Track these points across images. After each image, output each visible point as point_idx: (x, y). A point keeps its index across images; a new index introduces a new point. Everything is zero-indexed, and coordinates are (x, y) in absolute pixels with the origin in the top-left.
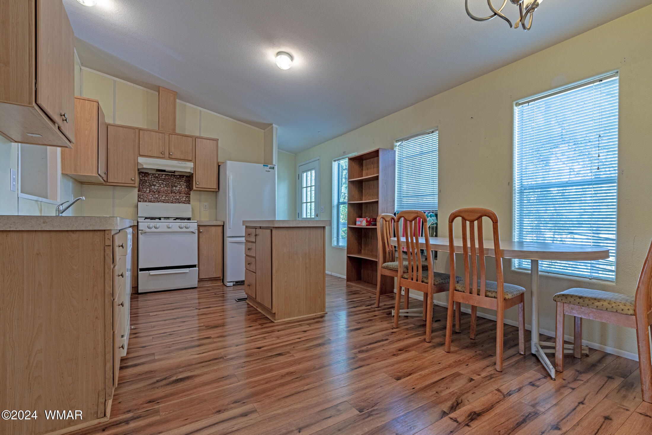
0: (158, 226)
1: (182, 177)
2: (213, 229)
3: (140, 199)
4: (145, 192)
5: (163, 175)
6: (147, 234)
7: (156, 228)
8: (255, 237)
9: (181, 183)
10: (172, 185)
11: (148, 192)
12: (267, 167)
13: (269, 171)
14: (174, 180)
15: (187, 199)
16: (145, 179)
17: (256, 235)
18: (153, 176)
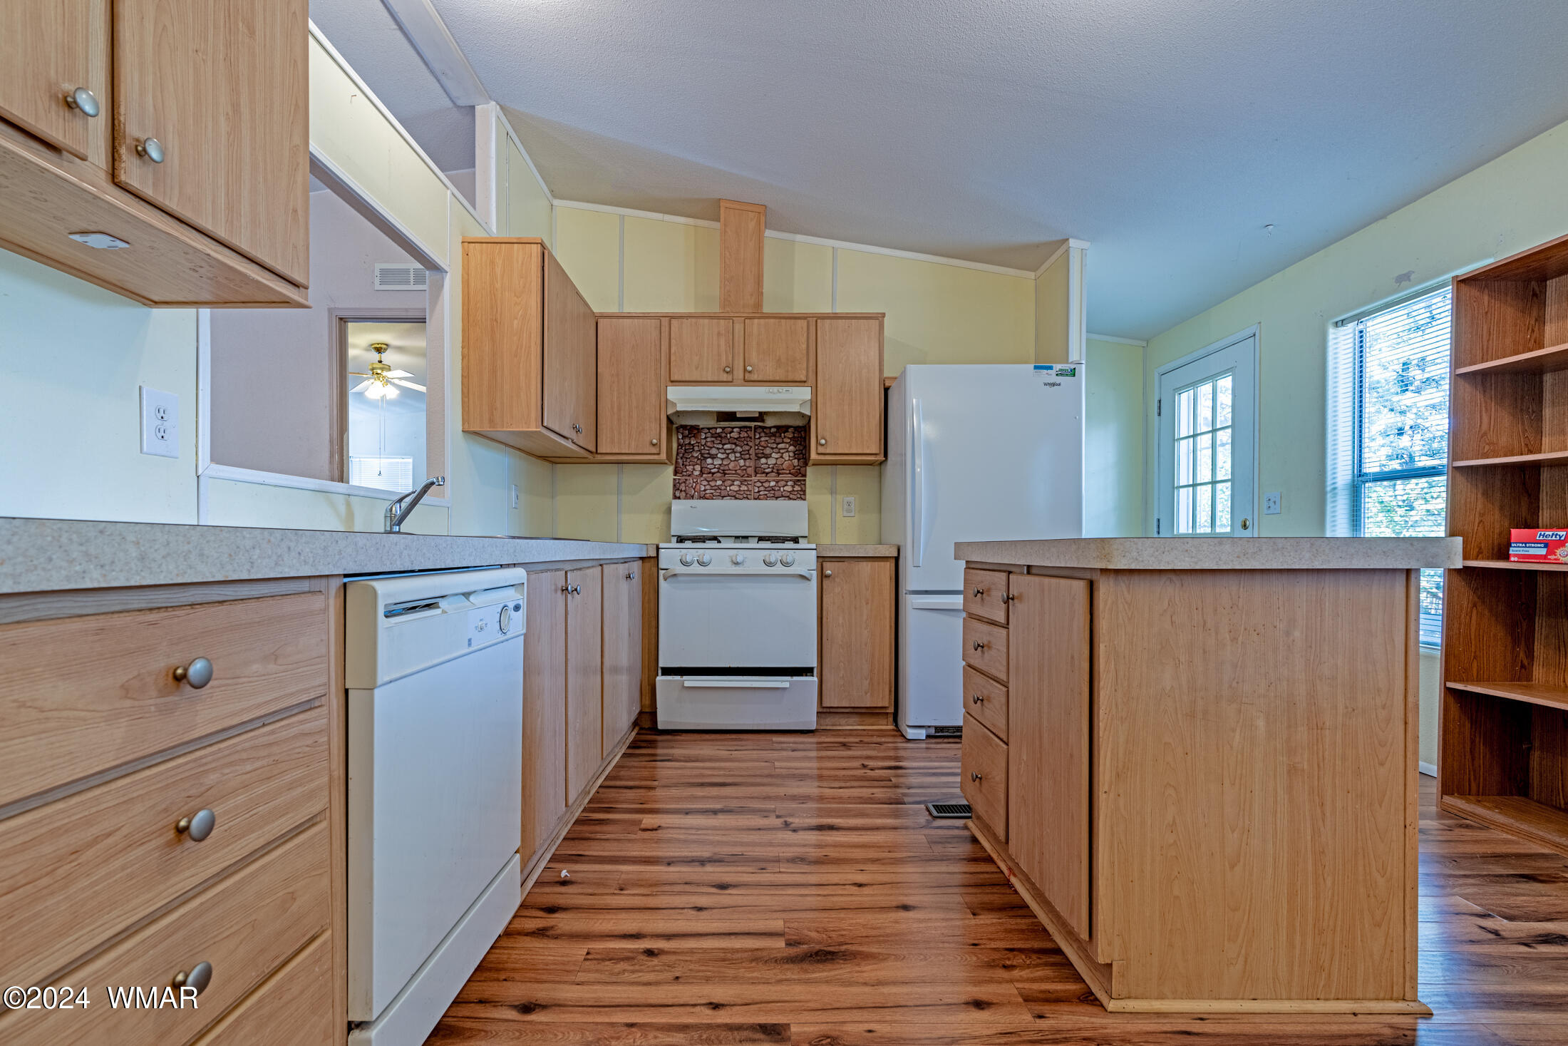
0: (706, 559)
1: (784, 429)
2: (866, 567)
3: (680, 491)
4: (689, 475)
5: (735, 430)
6: (680, 578)
7: (701, 564)
8: (1004, 606)
9: (780, 446)
10: (756, 454)
11: (697, 473)
12: (1049, 371)
13: (1054, 385)
14: (762, 439)
15: (797, 488)
16: (690, 444)
17: (1008, 600)
18: (709, 435)
